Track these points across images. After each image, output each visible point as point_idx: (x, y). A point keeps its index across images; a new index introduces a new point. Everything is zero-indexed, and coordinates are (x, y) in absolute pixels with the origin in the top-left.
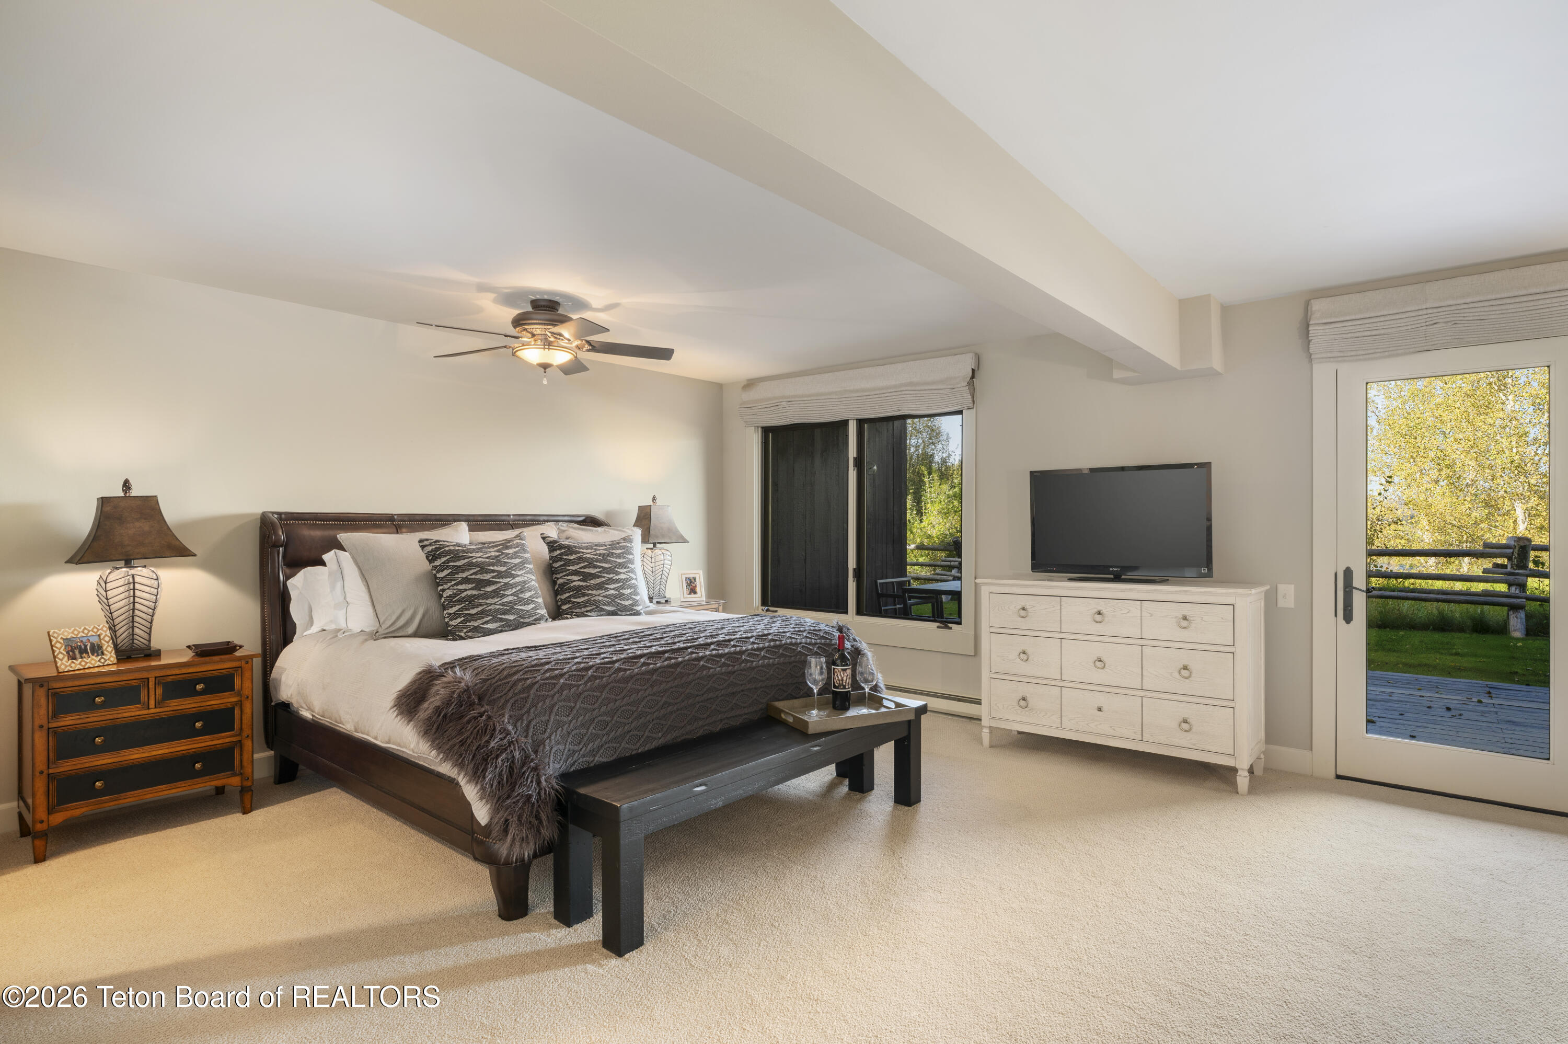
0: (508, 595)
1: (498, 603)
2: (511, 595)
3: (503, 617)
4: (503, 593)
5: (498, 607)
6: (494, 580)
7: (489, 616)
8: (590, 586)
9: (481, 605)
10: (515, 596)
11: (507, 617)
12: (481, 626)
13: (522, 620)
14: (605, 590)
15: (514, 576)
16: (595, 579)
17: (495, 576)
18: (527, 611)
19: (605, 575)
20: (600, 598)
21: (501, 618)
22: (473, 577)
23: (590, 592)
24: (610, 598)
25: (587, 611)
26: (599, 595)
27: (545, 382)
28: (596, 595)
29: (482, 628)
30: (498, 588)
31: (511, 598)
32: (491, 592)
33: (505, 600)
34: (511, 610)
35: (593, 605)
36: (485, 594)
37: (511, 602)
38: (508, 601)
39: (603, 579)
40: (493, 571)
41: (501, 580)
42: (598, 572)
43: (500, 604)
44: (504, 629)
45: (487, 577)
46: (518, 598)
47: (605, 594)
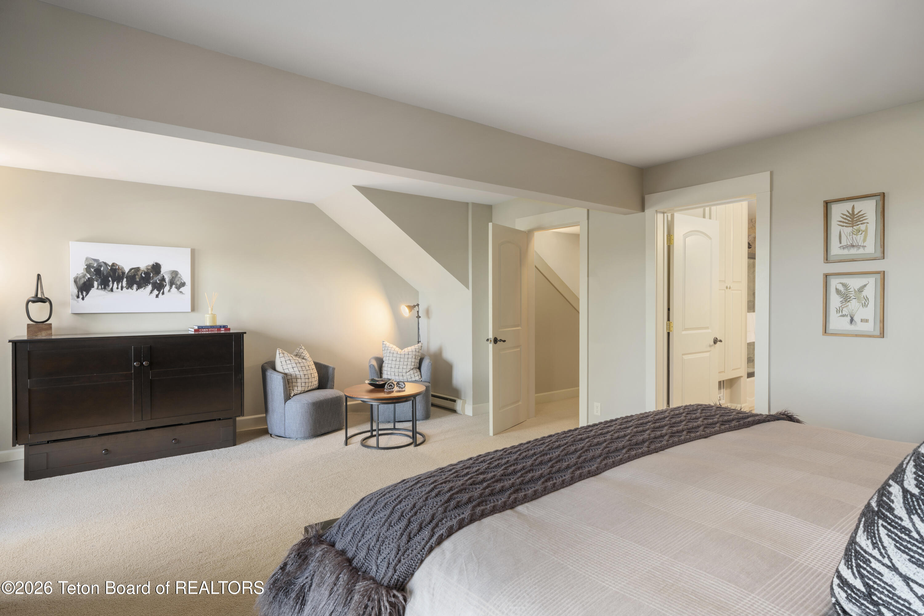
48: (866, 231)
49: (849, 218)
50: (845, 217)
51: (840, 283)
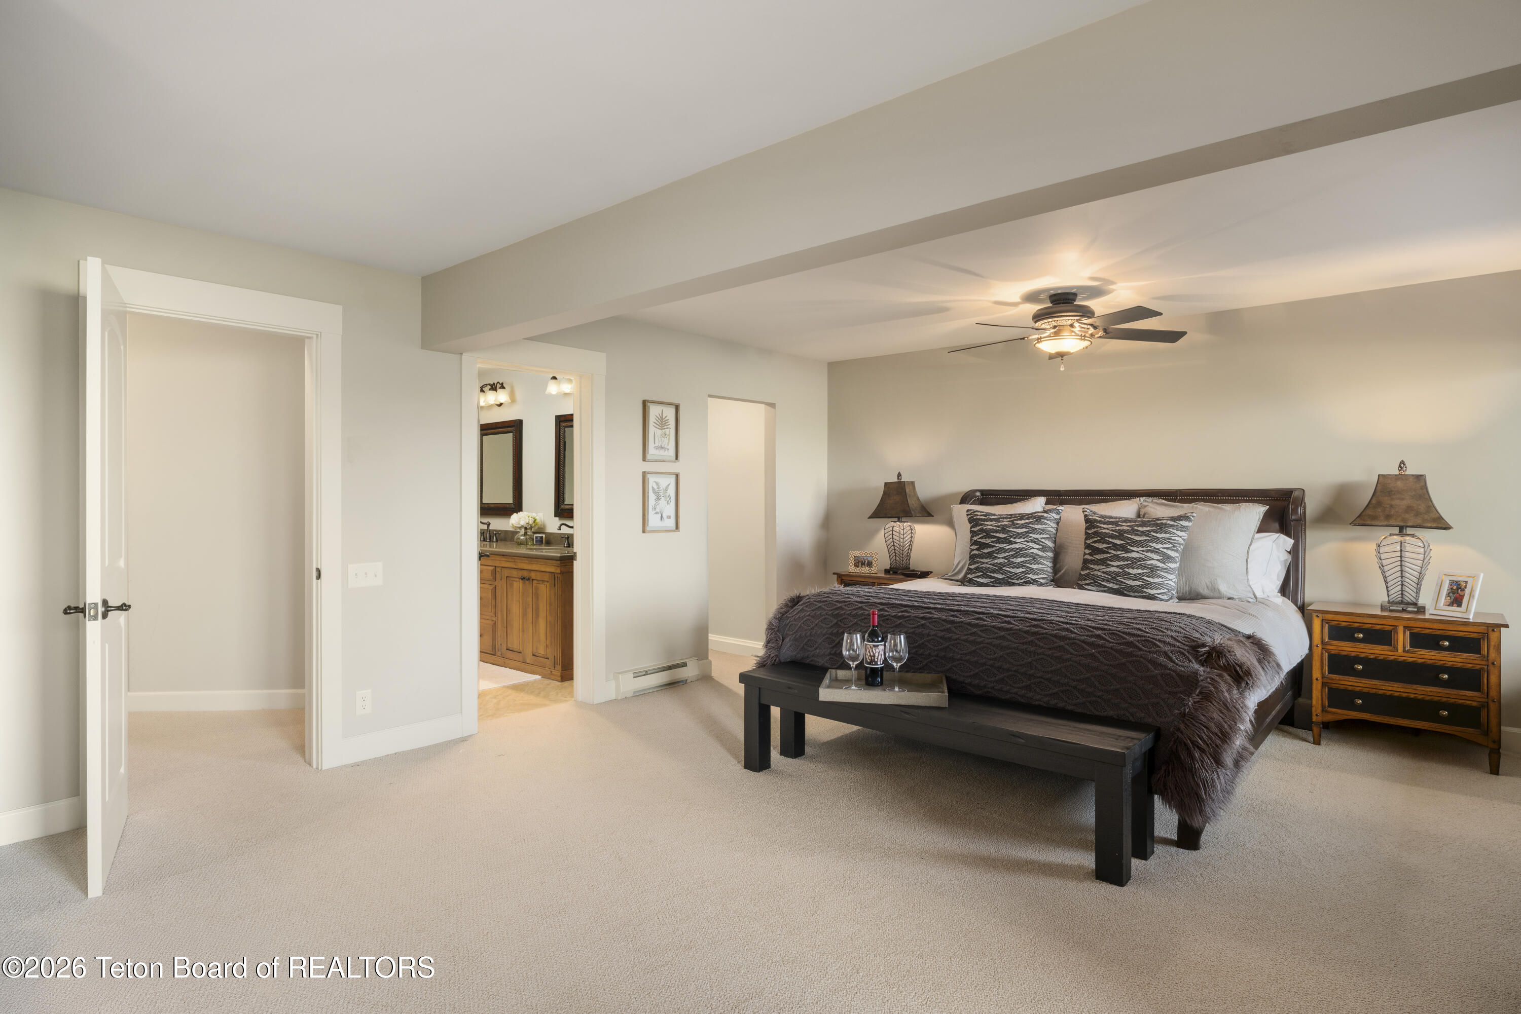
0: (1000, 558)
1: (989, 563)
2: (1002, 558)
3: (992, 575)
4: (996, 555)
5: (988, 566)
6: (992, 544)
7: (981, 572)
8: (1094, 560)
9: (977, 563)
10: (1006, 559)
11: (995, 575)
12: (974, 579)
13: (1010, 580)
14: (1106, 566)
15: (1011, 543)
16: (1101, 554)
17: (994, 541)
18: (1016, 574)
19: (1112, 551)
20: (1099, 574)
21: (990, 575)
22: (980, 540)
23: (1092, 566)
24: (1110, 575)
25: (1086, 584)
26: (1098, 570)
27: (1062, 369)
28: (1096, 570)
29: (974, 580)
30: (993, 551)
31: (1002, 561)
32: (987, 553)
33: (996, 561)
34: (1000, 569)
35: (1091, 578)
36: (982, 554)
37: (1000, 564)
38: (998, 562)
39: (1108, 555)
40: (995, 537)
41: (997, 545)
42: (1105, 548)
43: (991, 564)
44: (995, 585)
45: (988, 541)
46: (1009, 561)
47: (1106, 570)
48: (669, 435)
49: (659, 421)
50: (658, 419)
51: (655, 482)
